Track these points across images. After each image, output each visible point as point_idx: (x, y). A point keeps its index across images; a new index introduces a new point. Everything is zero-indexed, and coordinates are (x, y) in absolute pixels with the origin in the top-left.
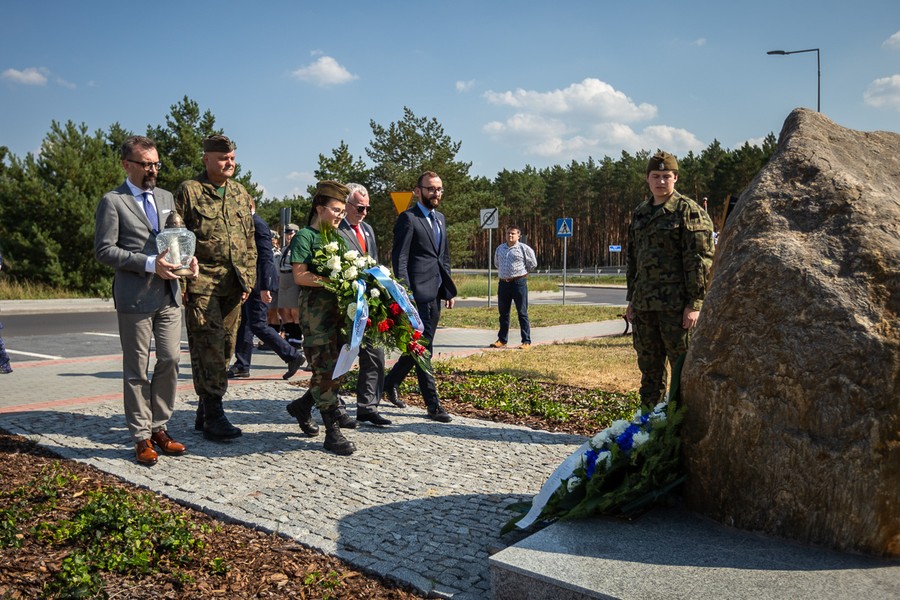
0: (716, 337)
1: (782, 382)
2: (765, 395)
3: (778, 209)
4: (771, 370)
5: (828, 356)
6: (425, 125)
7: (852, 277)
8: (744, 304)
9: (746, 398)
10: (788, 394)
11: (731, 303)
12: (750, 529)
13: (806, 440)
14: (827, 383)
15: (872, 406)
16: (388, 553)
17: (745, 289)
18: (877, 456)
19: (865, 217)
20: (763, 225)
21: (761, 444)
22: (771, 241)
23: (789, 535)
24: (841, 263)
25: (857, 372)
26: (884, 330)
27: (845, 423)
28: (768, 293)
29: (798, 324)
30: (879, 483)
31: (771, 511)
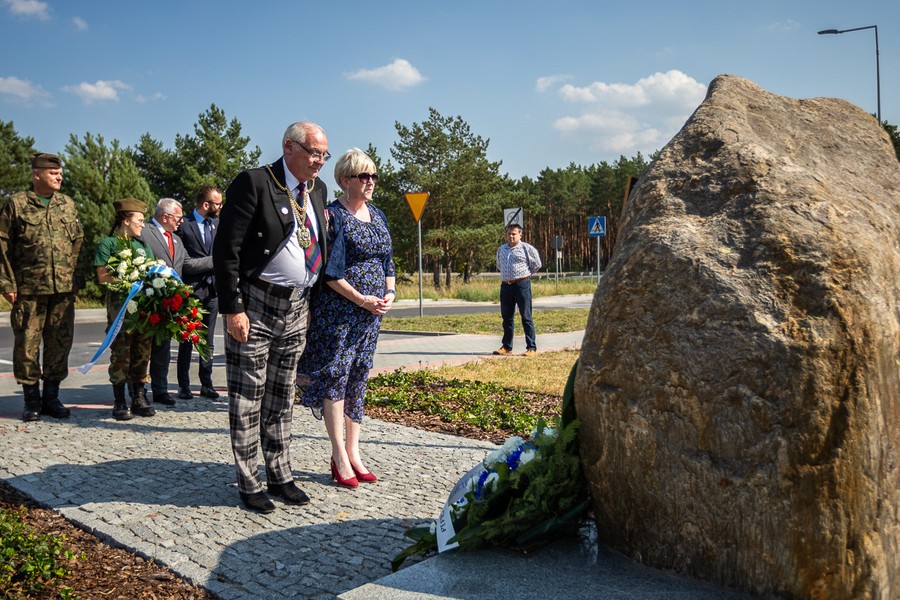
0: (605, 341)
1: (676, 394)
2: (658, 409)
3: (674, 190)
4: (662, 379)
5: (725, 363)
6: (452, 124)
7: (754, 268)
8: (631, 301)
9: (638, 413)
10: (683, 408)
11: (618, 301)
12: (659, 567)
13: (706, 462)
14: (725, 395)
15: (779, 423)
16: (261, 584)
17: (632, 285)
18: (787, 483)
19: (772, 196)
20: (656, 209)
21: (658, 467)
22: (663, 228)
23: (701, 575)
24: (741, 251)
25: (759, 382)
26: (791, 331)
27: (749, 443)
28: (657, 288)
29: (690, 324)
30: (790, 517)
31: (679, 547)
